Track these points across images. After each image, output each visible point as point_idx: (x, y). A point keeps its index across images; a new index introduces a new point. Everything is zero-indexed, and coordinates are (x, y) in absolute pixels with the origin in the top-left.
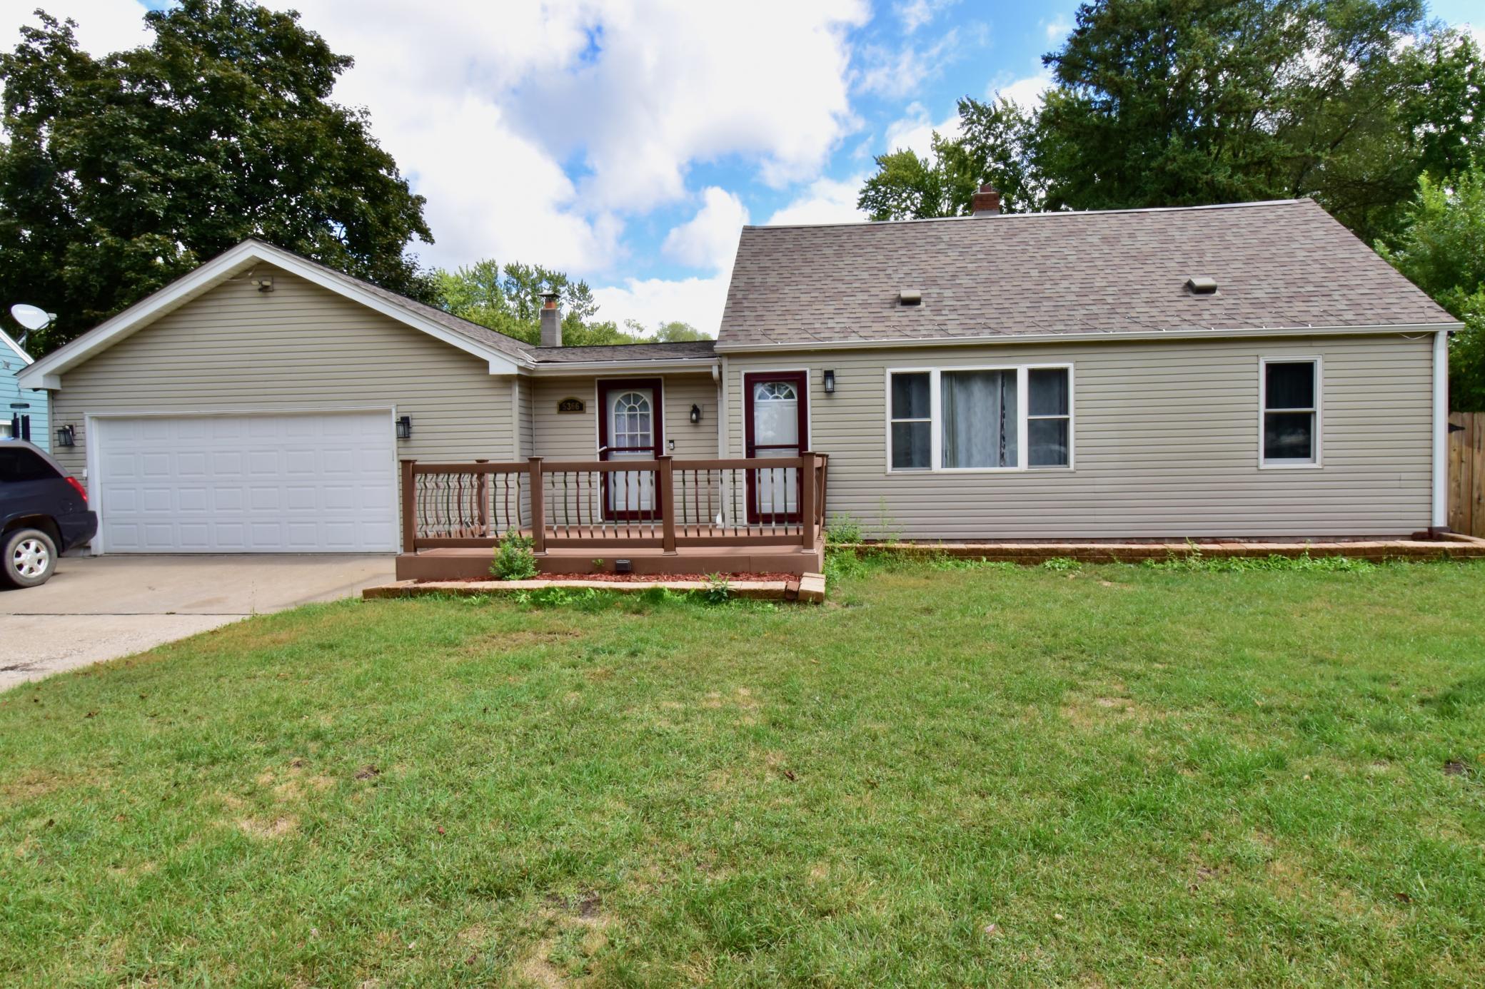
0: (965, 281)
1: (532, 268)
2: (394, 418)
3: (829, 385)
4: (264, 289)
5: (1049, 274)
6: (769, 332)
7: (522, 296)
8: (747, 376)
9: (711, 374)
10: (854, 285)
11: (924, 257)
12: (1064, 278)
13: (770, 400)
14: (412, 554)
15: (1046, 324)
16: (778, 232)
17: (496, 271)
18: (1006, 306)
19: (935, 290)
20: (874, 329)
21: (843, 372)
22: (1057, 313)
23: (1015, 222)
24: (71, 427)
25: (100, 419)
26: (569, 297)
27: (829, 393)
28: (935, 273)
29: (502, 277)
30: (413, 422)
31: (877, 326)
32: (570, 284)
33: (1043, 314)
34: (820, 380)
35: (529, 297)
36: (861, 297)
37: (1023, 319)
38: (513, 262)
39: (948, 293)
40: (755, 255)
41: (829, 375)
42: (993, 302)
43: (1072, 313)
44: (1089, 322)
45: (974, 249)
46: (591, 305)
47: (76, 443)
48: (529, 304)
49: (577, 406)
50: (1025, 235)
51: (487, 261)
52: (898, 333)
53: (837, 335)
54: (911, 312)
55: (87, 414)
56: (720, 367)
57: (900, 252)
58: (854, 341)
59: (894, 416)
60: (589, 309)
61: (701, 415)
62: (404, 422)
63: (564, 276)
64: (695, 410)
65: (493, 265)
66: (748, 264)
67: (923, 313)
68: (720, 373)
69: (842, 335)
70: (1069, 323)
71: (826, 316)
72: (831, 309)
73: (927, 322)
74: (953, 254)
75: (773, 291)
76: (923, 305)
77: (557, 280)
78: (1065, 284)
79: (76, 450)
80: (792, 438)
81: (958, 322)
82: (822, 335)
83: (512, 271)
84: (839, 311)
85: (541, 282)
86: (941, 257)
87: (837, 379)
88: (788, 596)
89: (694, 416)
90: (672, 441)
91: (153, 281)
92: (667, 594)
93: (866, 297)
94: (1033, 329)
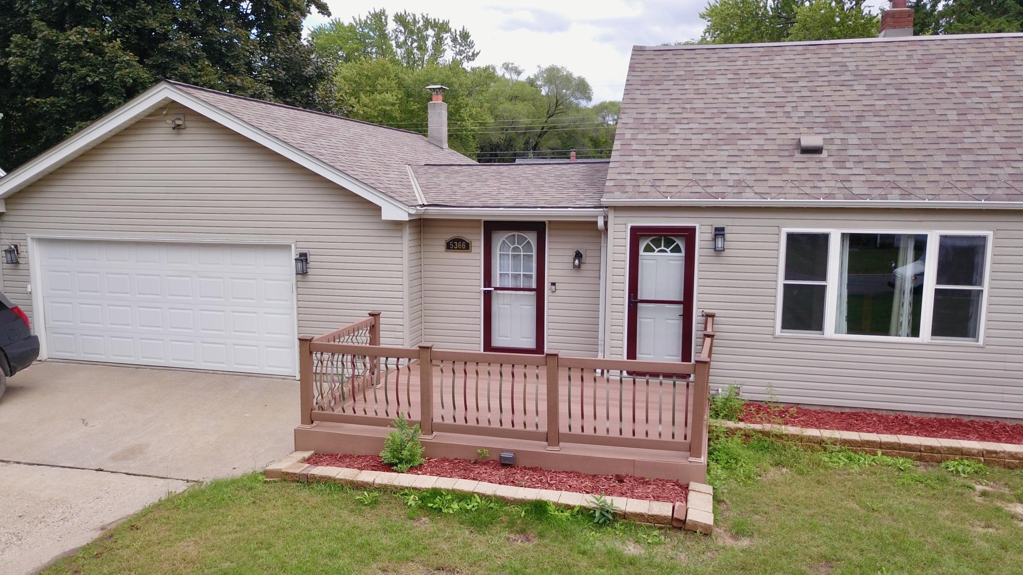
0: (871, 123)
1: (419, 17)
2: (294, 255)
3: (719, 243)
4: (177, 127)
5: (969, 117)
6: (658, 183)
7: (409, 44)
8: (634, 230)
9: (596, 223)
10: (750, 125)
11: (827, 91)
12: (987, 123)
13: (655, 253)
14: (308, 427)
15: (965, 185)
16: (669, 55)
17: (386, 19)
18: (919, 159)
19: (838, 135)
20: (771, 184)
21: (735, 229)
22: (977, 171)
23: (932, 46)
24: (16, 246)
25: (40, 240)
26: (451, 44)
27: (718, 252)
28: (838, 112)
29: (391, 26)
30: (310, 258)
31: (774, 181)
32: (453, 30)
33: (961, 171)
34: (709, 236)
35: (415, 44)
36: (758, 141)
37: (937, 178)
38: (401, 11)
39: (853, 139)
40: (645, 83)
41: (719, 232)
42: (904, 152)
43: (994, 171)
44: (1015, 185)
45: (884, 81)
46: (472, 50)
47: (20, 261)
48: (415, 51)
49: (464, 246)
50: (942, 63)
51: (378, 11)
52: (796, 191)
53: (730, 190)
54: (811, 161)
55: (29, 236)
56: (606, 217)
57: (801, 84)
58: (749, 199)
59: (787, 277)
60: (470, 54)
61: (583, 260)
62: (303, 258)
63: (447, 24)
64: (578, 255)
65: (384, 14)
66: (637, 95)
67: (825, 165)
68: (606, 223)
69: (735, 190)
70: (992, 185)
71: (718, 164)
72: (723, 156)
73: (830, 177)
74: (860, 88)
75: (665, 131)
76: (825, 154)
77: (442, 28)
78: (987, 131)
79: (21, 267)
80: (677, 294)
81: (863, 178)
82: (715, 189)
83: (400, 19)
84: (733, 159)
85: (427, 29)
86: (846, 91)
87: (727, 236)
88: (675, 524)
89: (577, 262)
90: (553, 284)
91: (84, 71)
92: (551, 509)
93: (762, 142)
94: (950, 192)
